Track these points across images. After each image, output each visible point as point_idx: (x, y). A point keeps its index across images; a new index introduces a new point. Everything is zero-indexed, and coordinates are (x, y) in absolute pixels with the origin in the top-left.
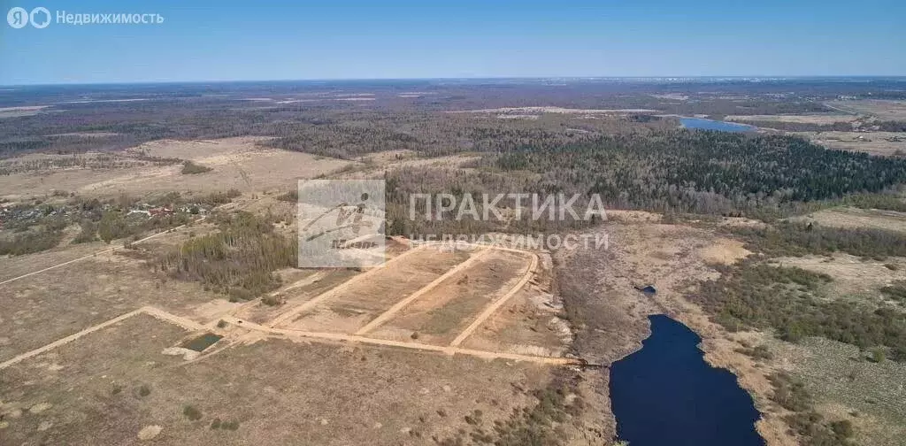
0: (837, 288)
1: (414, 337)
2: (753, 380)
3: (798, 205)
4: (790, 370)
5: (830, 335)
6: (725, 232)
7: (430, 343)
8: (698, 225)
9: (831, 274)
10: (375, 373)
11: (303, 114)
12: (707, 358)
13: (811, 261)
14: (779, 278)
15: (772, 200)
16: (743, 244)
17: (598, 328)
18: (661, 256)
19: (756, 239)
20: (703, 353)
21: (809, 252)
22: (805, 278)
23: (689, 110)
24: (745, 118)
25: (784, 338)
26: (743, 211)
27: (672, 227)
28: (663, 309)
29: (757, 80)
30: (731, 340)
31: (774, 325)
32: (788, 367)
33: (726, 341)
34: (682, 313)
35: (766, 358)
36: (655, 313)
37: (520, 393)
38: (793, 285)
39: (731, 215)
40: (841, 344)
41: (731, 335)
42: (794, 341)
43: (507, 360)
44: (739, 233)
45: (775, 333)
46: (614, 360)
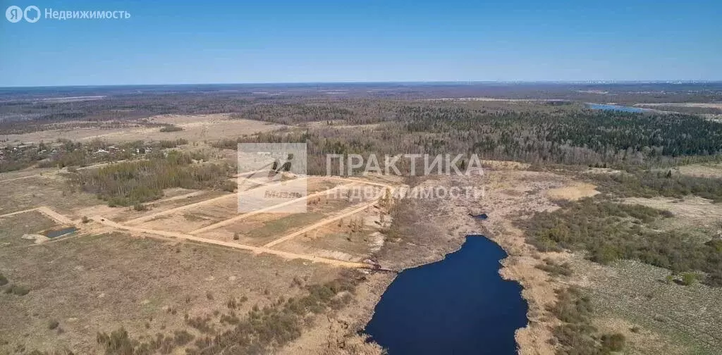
0: (674, 223)
1: (236, 238)
2: (539, 293)
3: (665, 159)
4: (584, 286)
5: (644, 259)
6: (584, 178)
7: (247, 243)
8: (561, 173)
9: (673, 212)
10: (179, 262)
11: (280, 101)
12: (501, 271)
13: (659, 202)
14: (617, 211)
15: (640, 154)
16: (596, 187)
17: (411, 242)
18: (511, 193)
19: (612, 184)
20: (502, 267)
21: (660, 194)
22: (644, 214)
23: (604, 100)
24: (653, 105)
25: (594, 260)
26: (610, 163)
27: (537, 174)
28: (486, 231)
29: (680, 83)
30: (537, 258)
31: (589, 248)
32: (584, 282)
33: (532, 258)
34: (501, 235)
35: (565, 275)
36: (475, 234)
37: (296, 286)
38: (629, 218)
39: (597, 166)
40: (653, 268)
41: (539, 254)
42: (603, 262)
43: (304, 260)
44: (597, 179)
45: (586, 254)
46: (407, 267)
